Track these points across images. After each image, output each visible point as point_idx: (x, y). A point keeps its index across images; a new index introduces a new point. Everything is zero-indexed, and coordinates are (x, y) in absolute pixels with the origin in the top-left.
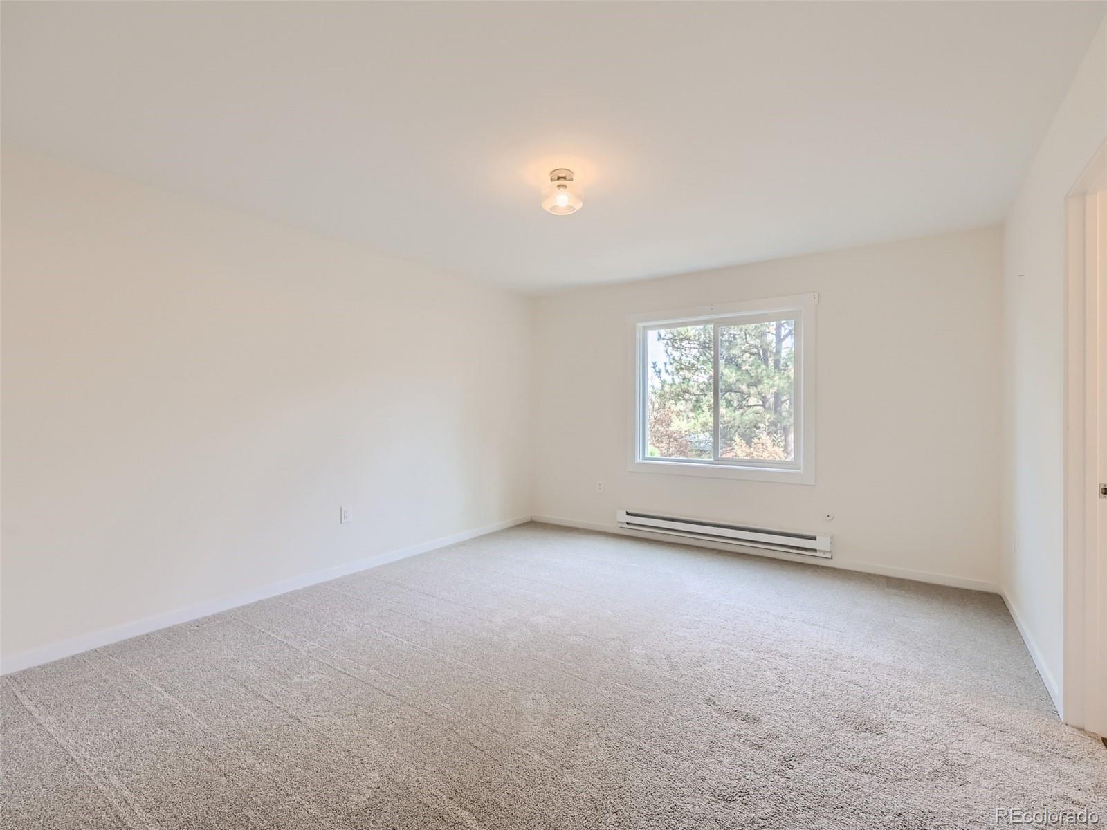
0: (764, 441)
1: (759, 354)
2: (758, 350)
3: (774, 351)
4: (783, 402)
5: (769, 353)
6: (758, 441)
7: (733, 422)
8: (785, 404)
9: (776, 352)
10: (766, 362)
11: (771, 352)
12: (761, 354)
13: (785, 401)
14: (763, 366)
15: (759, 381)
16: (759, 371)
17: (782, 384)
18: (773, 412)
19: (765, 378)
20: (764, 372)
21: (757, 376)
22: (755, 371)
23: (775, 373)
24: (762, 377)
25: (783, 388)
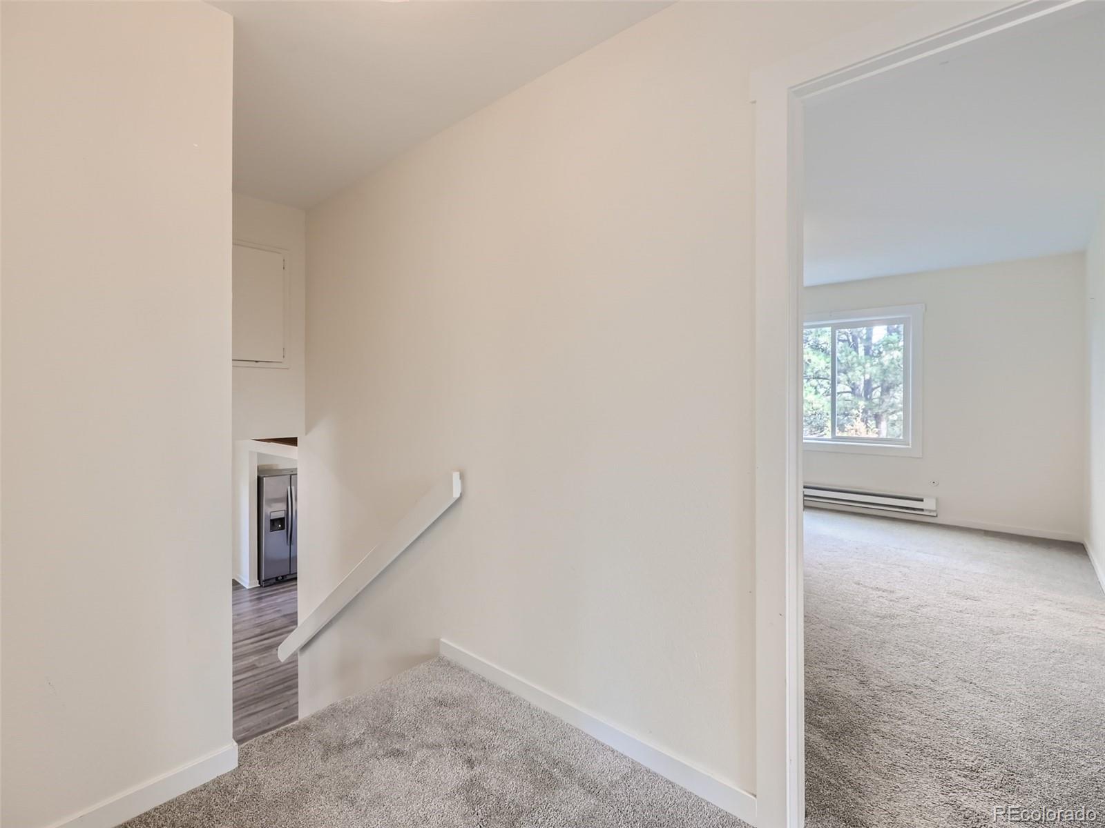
0: (857, 428)
1: (848, 340)
2: (847, 336)
3: (865, 337)
4: (873, 389)
5: (859, 340)
6: (852, 427)
7: (821, 409)
8: (876, 390)
9: (867, 338)
10: (856, 349)
11: (861, 338)
12: (851, 341)
13: (876, 388)
14: (854, 353)
15: (849, 367)
16: (850, 358)
17: (874, 371)
18: (864, 399)
19: (856, 365)
20: (855, 359)
21: (847, 363)
22: (845, 358)
23: (866, 360)
24: (853, 364)
25: (875, 375)
